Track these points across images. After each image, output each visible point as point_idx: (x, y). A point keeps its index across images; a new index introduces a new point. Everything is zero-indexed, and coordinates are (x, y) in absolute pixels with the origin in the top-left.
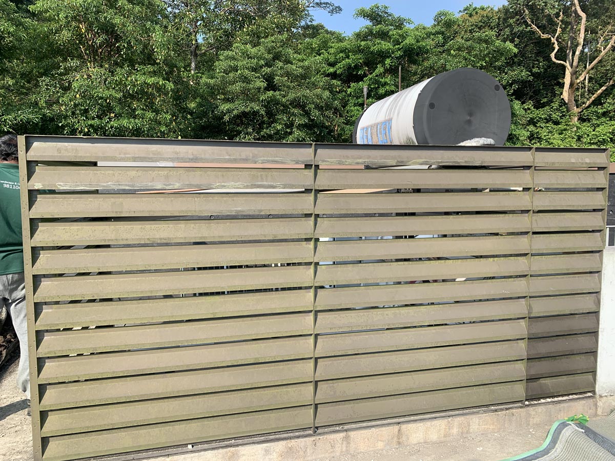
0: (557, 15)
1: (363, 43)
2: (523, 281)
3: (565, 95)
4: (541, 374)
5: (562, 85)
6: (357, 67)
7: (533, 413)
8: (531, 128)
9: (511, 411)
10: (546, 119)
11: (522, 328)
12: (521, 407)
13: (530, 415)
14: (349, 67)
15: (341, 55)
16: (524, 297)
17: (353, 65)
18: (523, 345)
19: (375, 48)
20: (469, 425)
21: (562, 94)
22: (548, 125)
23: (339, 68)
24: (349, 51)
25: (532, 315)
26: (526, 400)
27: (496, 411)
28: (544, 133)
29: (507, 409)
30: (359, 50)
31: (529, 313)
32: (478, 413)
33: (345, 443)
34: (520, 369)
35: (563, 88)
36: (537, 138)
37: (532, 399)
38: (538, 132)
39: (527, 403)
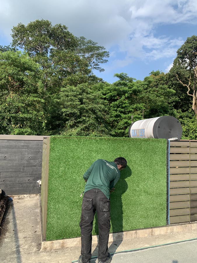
0: (189, 78)
1: (117, 87)
2: (188, 182)
3: (193, 108)
4: (195, 213)
5: (192, 104)
6: (114, 96)
7: (193, 226)
8: (181, 120)
9: (186, 225)
10: (186, 116)
11: (188, 197)
12: (189, 224)
13: (192, 226)
14: (111, 96)
15: (108, 91)
16: (189, 187)
17: (113, 95)
18: (189, 203)
19: (122, 90)
20: (173, 229)
21: (192, 107)
22: (187, 119)
23: (107, 96)
24: (111, 90)
25: (191, 193)
26: (191, 221)
27: (181, 225)
28: (186, 122)
29: (185, 224)
30: (115, 90)
31: (190, 192)
32: (176, 225)
33: (135, 234)
34: (188, 211)
35: (192, 105)
36: (183, 124)
37: (192, 221)
38: (183, 121)
39: (191, 222)
